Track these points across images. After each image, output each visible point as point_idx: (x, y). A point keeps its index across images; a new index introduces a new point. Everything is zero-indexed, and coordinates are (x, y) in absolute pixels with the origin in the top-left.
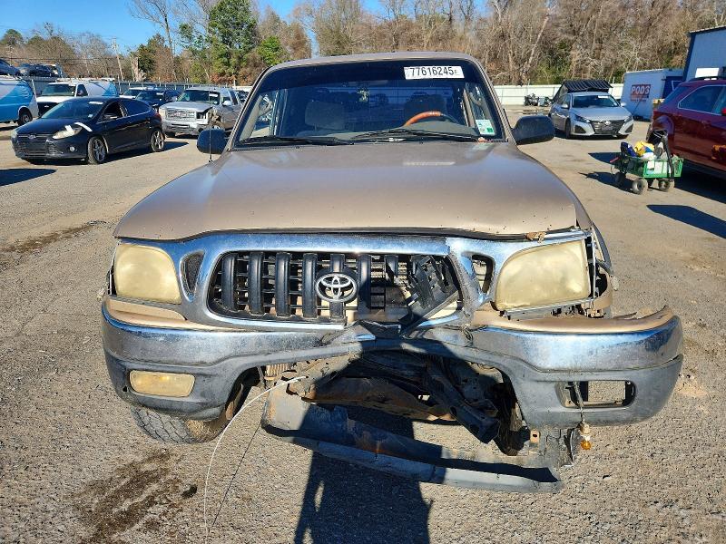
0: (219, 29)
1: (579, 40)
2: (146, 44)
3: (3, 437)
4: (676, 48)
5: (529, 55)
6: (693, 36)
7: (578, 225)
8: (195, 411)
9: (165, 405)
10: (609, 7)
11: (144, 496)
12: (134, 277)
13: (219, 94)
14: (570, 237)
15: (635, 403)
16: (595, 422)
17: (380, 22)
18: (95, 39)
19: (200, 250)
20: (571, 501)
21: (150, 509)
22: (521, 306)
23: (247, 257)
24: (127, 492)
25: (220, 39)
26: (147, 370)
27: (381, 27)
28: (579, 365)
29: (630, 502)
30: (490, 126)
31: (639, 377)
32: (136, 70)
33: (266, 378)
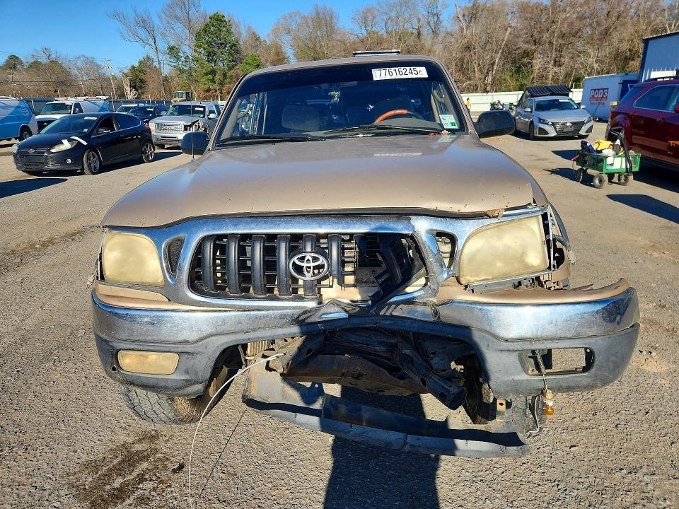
0: (204, 49)
1: (539, 50)
2: (136, 65)
3: (3, 423)
4: (631, 54)
5: (493, 64)
6: (646, 42)
7: (534, 202)
8: (180, 388)
9: (151, 383)
10: (567, 18)
11: (134, 474)
12: (121, 262)
13: (204, 107)
14: (528, 213)
15: (594, 369)
16: (557, 389)
17: (352, 38)
18: (90, 62)
19: (181, 235)
20: (539, 470)
21: (141, 486)
22: (485, 280)
23: (225, 240)
24: (119, 470)
25: (205, 58)
26: (133, 350)
27: (354, 43)
28: (540, 334)
29: (596, 470)
30: (454, 121)
31: (597, 345)
32: (128, 89)
33: (247, 358)
